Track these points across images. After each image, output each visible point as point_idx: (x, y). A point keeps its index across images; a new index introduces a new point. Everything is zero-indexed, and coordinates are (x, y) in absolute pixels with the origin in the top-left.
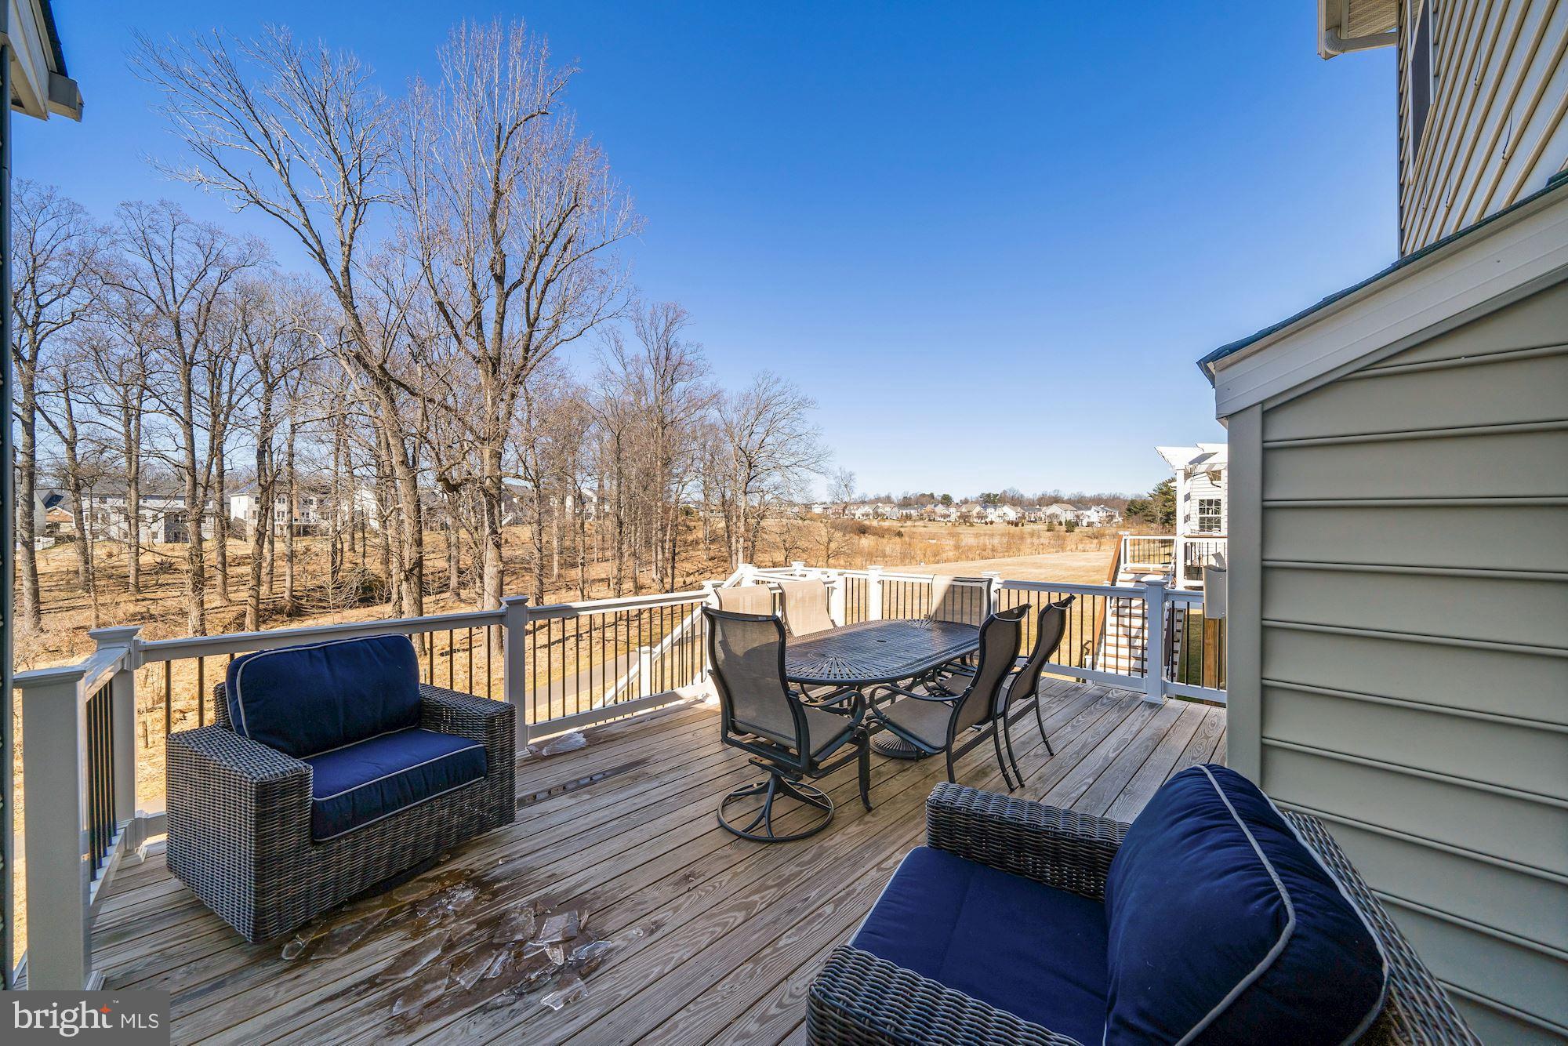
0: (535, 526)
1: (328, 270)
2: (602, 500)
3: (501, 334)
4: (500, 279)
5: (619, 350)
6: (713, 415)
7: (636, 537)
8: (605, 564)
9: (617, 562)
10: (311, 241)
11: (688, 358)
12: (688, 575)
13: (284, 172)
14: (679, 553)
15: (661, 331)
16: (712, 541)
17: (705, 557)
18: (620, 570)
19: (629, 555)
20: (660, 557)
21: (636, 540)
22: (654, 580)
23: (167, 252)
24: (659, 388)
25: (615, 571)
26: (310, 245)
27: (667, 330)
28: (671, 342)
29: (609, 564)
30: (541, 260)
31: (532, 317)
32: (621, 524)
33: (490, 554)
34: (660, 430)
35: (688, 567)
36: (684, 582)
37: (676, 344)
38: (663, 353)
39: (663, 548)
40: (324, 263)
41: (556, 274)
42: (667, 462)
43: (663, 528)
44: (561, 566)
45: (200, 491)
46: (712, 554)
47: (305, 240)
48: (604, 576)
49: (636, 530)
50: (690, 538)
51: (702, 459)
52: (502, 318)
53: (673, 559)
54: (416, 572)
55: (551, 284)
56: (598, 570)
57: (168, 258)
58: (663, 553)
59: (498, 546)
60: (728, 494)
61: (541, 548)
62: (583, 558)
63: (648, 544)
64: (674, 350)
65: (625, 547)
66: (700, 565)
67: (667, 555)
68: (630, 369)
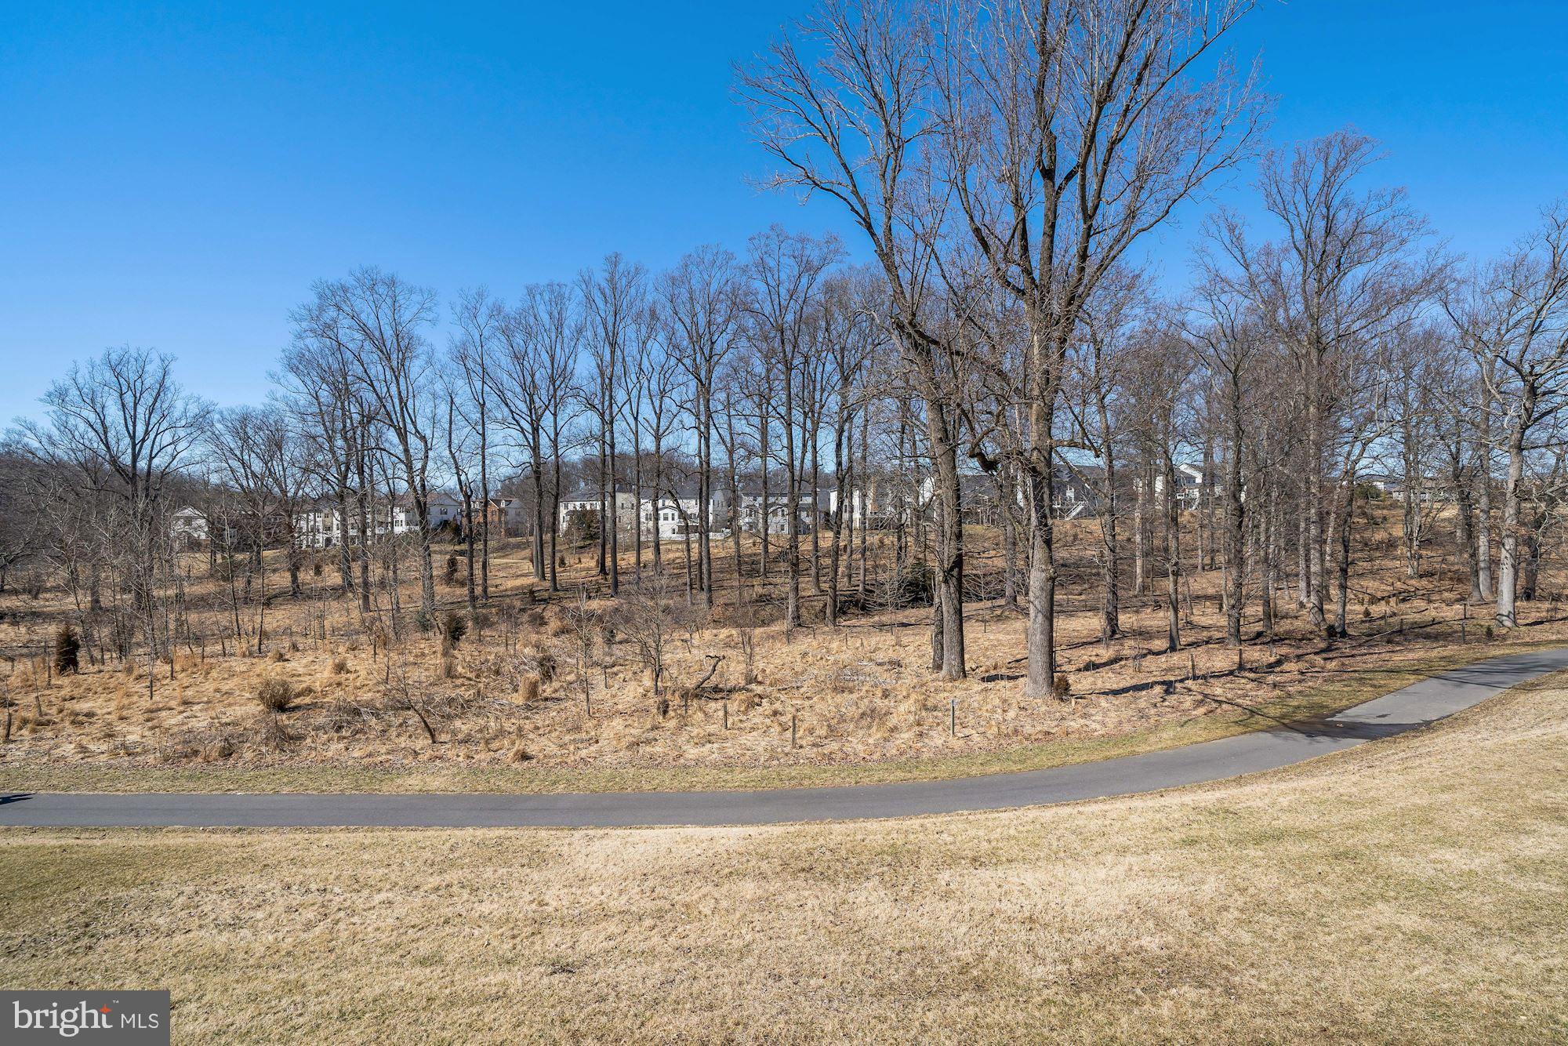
0: (1107, 516)
1: (873, 234)
2: (1211, 478)
3: (1051, 249)
4: (1048, 174)
5: (1236, 243)
6: (1429, 313)
7: (1267, 532)
8: (1214, 573)
9: (1234, 572)
10: (858, 207)
11: (1371, 222)
12: (1374, 600)
13: (835, 145)
14: (1352, 563)
15: (1314, 189)
16: (1426, 543)
17: (1410, 571)
18: (1239, 586)
19: (1256, 563)
20: (1315, 568)
21: (1268, 538)
22: (1302, 605)
23: (776, 272)
24: (1312, 285)
25: (1231, 587)
26: (857, 213)
27: (1328, 182)
28: (1336, 202)
29: (1222, 574)
30: (1100, 109)
31: (1090, 205)
32: (1241, 511)
33: (1039, 554)
34: (1314, 354)
35: (1372, 585)
36: (1367, 613)
37: (1346, 204)
38: (1320, 225)
39: (1322, 554)
40: (869, 227)
41: (1125, 126)
42: (1329, 406)
43: (1322, 517)
44: (1147, 573)
45: (796, 485)
46: (1425, 566)
47: (853, 209)
48: (1211, 591)
49: (1268, 523)
50: (1380, 536)
51: (1402, 399)
52: (1053, 226)
53: (1344, 571)
54: (955, 572)
55: (1117, 147)
56: (1202, 583)
57: (776, 277)
58: (1322, 560)
59: (1048, 543)
60: (1465, 458)
61: (1115, 547)
62: (1176, 564)
63: (1291, 546)
64: (1342, 215)
65: (1248, 550)
66: (1398, 585)
67: (1328, 565)
68: (1254, 268)
